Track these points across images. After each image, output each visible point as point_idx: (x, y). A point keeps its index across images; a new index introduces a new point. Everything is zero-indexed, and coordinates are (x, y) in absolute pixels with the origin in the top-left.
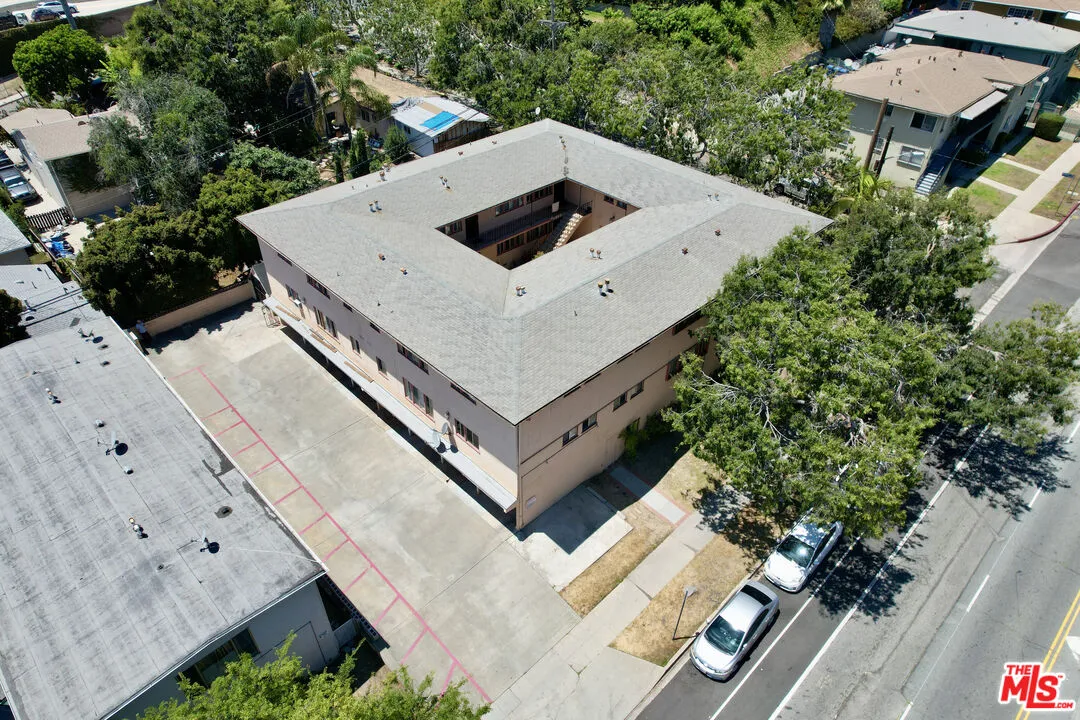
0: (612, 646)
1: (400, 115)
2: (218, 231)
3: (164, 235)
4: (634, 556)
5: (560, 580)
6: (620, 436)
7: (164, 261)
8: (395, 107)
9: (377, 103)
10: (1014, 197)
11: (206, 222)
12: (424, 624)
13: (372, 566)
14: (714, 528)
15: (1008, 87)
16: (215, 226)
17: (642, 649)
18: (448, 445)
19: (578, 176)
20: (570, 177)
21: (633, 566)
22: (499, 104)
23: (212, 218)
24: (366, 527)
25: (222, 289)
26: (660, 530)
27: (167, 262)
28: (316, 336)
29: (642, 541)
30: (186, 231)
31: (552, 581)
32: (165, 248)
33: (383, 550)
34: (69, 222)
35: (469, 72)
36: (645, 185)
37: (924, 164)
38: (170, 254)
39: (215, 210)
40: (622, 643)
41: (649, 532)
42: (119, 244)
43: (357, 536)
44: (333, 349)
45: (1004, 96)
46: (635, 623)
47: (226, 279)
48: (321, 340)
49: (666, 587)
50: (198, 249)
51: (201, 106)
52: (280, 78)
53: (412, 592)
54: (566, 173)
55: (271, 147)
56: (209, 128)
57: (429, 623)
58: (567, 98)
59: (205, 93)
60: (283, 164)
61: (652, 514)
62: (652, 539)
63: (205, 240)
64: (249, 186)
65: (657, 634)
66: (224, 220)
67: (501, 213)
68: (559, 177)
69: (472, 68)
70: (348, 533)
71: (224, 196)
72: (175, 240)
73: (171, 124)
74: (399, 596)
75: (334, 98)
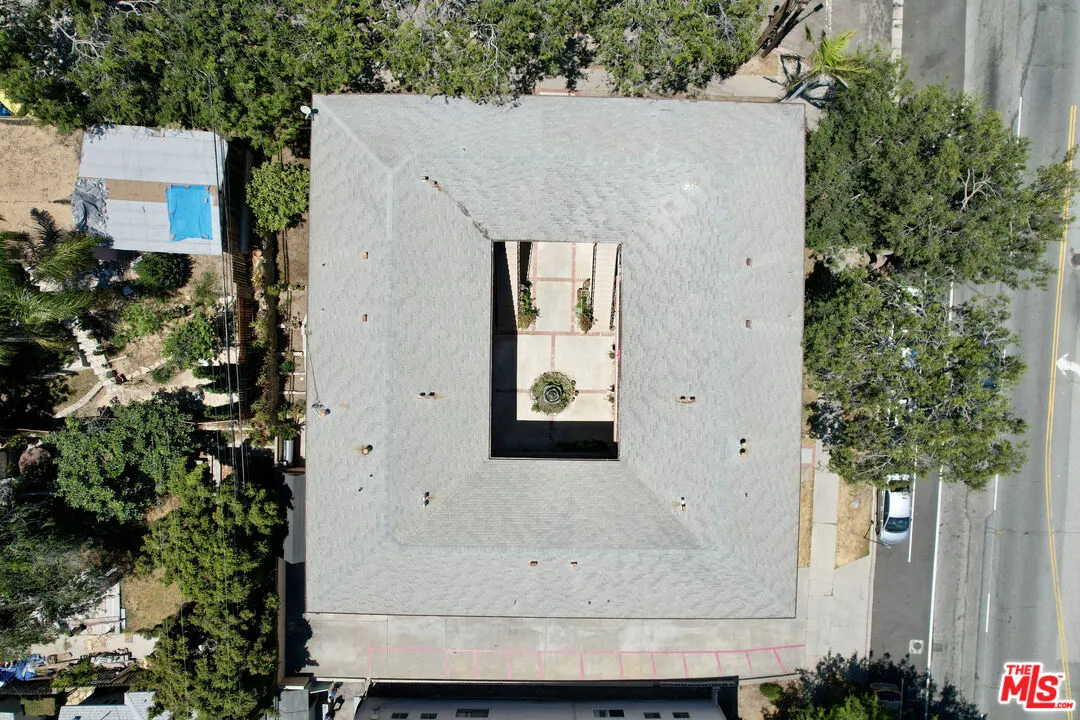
0: (836, 567)
12: (743, 651)
13: (684, 652)
17: (851, 556)
21: (811, 514)
24: (651, 637)
33: (676, 639)
40: (840, 561)
43: (654, 646)
46: (838, 545)
49: (838, 510)
53: (720, 644)
57: (745, 649)
70: (647, 650)
74: (717, 653)
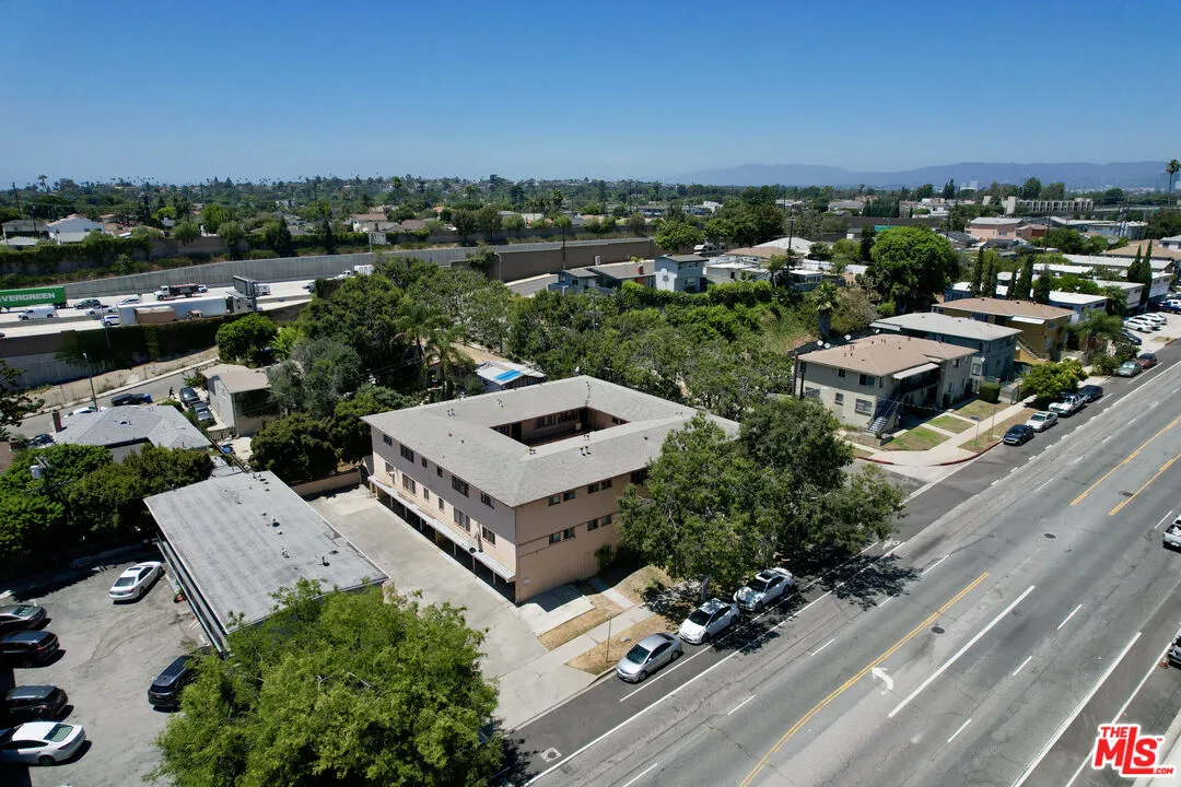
0: (566, 664)
1: (481, 372)
2: (344, 431)
3: (310, 429)
4: (592, 623)
5: (539, 630)
6: (596, 554)
7: (307, 445)
8: (478, 367)
9: (466, 364)
10: (949, 438)
11: (337, 425)
14: (652, 609)
15: (938, 361)
16: (343, 428)
17: (585, 666)
18: (477, 549)
19: (594, 405)
20: (589, 406)
21: (591, 628)
22: (552, 366)
23: (341, 423)
25: (338, 474)
26: (613, 611)
27: (309, 445)
28: (401, 495)
29: (600, 615)
30: (324, 429)
31: (533, 631)
32: (309, 437)
34: (233, 437)
35: (534, 345)
36: (637, 409)
37: (873, 411)
38: (312, 442)
39: (344, 418)
40: (573, 663)
41: (605, 611)
42: (280, 432)
44: (412, 502)
45: (937, 366)
46: (584, 654)
47: (343, 467)
48: (404, 497)
49: (610, 638)
50: (330, 441)
51: (345, 356)
52: (400, 347)
54: (587, 402)
55: (387, 387)
56: (347, 370)
58: (598, 360)
59: (348, 350)
60: (394, 398)
61: (611, 603)
62: (607, 615)
63: (335, 436)
64: (369, 404)
65: (597, 659)
66: (350, 424)
67: (539, 427)
68: (582, 405)
69: (535, 341)
71: (352, 409)
72: (316, 433)
73: (324, 367)
75: (436, 360)
